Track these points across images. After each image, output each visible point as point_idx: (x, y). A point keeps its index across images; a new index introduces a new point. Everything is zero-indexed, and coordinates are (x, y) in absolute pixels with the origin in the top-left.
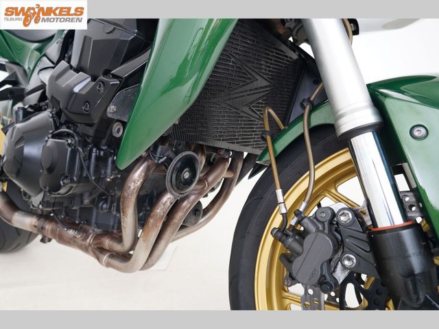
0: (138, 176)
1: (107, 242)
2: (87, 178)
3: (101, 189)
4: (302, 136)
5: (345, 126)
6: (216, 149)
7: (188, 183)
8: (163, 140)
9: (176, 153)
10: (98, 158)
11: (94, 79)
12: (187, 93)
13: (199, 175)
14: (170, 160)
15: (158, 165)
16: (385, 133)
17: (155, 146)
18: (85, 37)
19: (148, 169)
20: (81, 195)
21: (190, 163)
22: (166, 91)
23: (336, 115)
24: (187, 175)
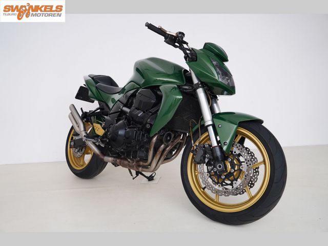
0: (155, 139)
1: (141, 163)
2: (139, 140)
3: (142, 144)
4: (198, 128)
5: (206, 124)
6: (177, 132)
7: (169, 140)
8: (162, 129)
9: (166, 132)
10: (142, 134)
11: (144, 112)
12: (170, 116)
13: (171, 140)
14: (164, 134)
15: (161, 135)
16: (214, 126)
17: (160, 130)
18: (140, 101)
19: (157, 137)
20: (136, 146)
21: (169, 135)
22: (164, 115)
23: (205, 122)
24: (169, 138)
